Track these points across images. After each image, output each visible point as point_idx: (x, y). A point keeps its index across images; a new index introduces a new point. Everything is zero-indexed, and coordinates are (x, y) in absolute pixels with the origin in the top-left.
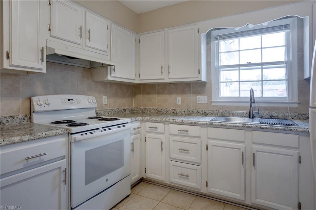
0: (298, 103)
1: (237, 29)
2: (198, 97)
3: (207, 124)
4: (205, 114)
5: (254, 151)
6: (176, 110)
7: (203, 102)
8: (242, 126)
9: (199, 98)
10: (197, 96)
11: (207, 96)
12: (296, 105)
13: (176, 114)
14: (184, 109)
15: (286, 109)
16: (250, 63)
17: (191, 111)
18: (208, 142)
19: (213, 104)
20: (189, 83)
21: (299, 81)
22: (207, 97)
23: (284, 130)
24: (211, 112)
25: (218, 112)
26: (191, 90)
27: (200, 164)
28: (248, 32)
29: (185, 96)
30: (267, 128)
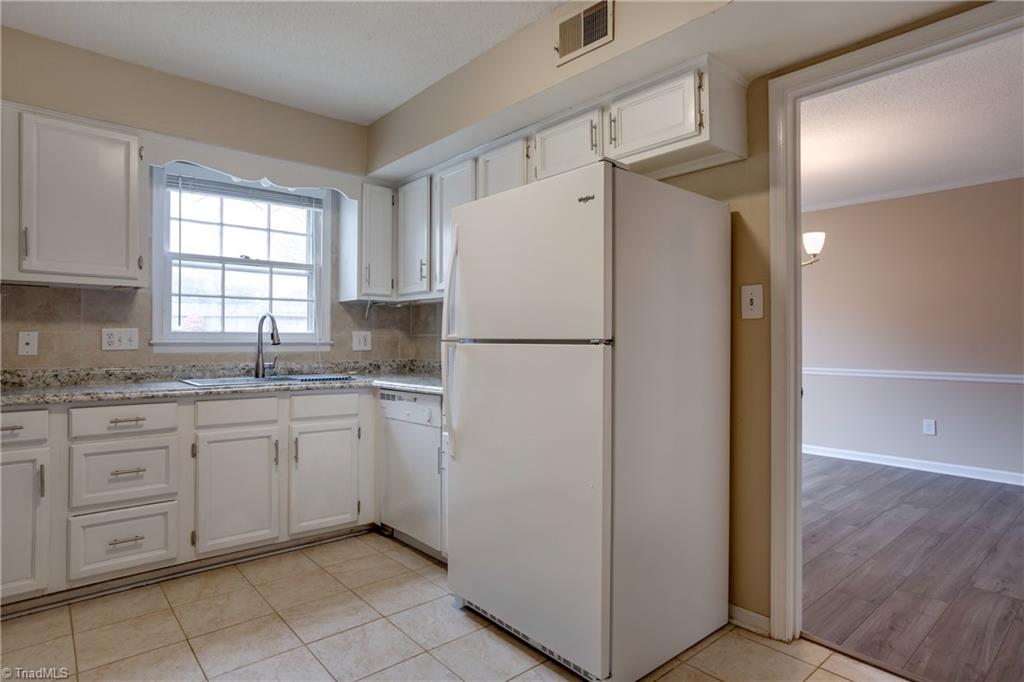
0: (332, 345)
1: (236, 180)
2: (106, 331)
3: (197, 394)
4: (134, 378)
5: (295, 434)
6: (19, 372)
7: (125, 346)
8: (276, 390)
9: (110, 336)
10: (104, 330)
11: (137, 330)
12: (327, 349)
13: (21, 385)
14: (55, 368)
15: (313, 355)
16: (247, 257)
17: (83, 373)
18: (197, 436)
19: (156, 350)
20: (74, 290)
21: (332, 305)
22: (135, 331)
23: (342, 387)
24: (152, 371)
25: (174, 371)
26: (79, 311)
27: (176, 494)
28: (250, 192)
29: (55, 329)
30: (318, 388)
